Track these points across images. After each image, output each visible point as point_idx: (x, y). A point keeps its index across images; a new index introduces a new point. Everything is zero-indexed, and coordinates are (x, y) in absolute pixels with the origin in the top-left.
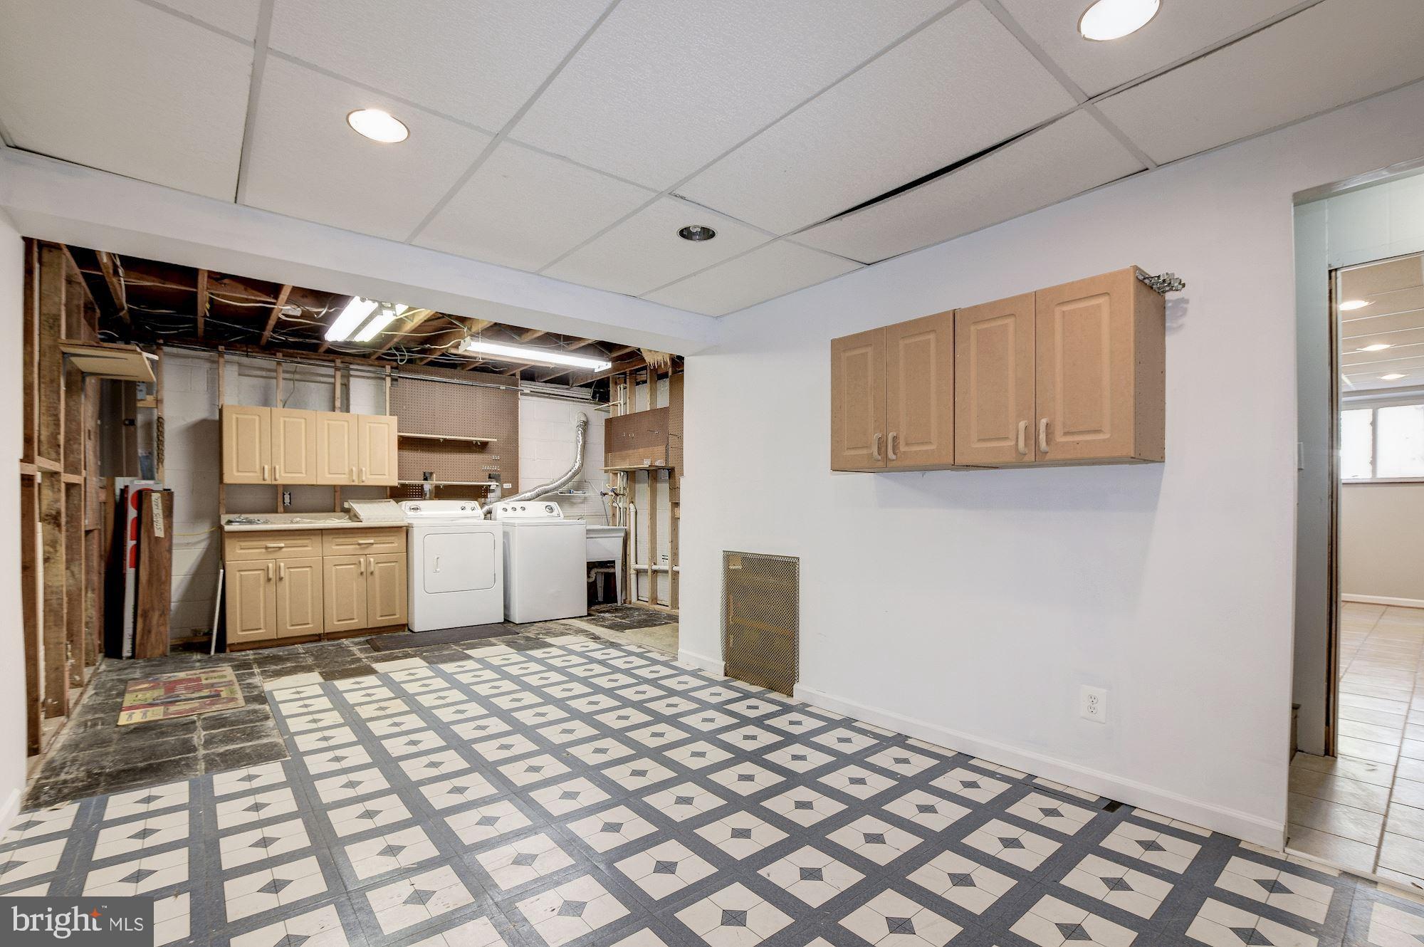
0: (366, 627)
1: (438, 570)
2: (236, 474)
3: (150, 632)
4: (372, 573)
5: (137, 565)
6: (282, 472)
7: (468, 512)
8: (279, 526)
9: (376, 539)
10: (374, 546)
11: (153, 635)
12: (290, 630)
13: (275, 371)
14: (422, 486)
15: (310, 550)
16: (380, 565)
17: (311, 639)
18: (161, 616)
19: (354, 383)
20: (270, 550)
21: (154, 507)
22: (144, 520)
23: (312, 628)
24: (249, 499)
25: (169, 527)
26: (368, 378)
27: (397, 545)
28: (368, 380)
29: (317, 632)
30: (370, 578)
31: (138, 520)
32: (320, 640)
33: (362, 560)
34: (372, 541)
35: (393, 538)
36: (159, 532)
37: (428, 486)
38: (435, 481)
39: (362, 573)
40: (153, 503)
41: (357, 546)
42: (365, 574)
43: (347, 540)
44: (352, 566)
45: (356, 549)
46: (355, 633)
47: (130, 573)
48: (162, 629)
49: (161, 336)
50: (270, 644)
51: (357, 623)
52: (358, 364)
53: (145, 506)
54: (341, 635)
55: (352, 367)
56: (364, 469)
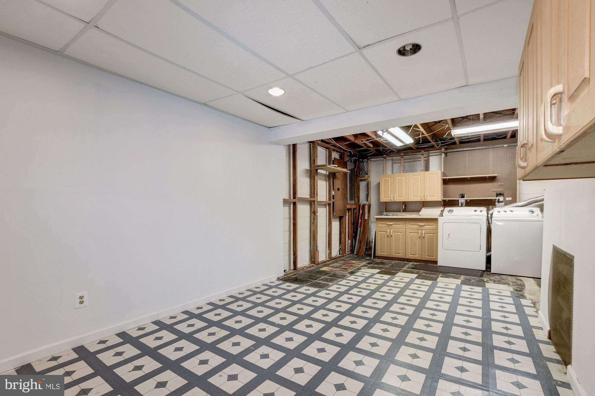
0: (421, 259)
1: (449, 239)
2: (383, 198)
3: (361, 248)
4: (424, 237)
5: (360, 227)
6: (397, 197)
7: (478, 213)
8: (399, 217)
9: (425, 223)
10: (425, 226)
11: (361, 249)
12: (394, 255)
13: (400, 160)
14: (459, 200)
15: (400, 226)
16: (427, 234)
17: (401, 260)
18: (364, 243)
19: (431, 158)
20: (389, 225)
21: (366, 210)
22: (363, 213)
23: (401, 255)
24: (395, 207)
25: (369, 216)
26: (437, 155)
27: (434, 226)
28: (437, 156)
29: (403, 258)
30: (423, 239)
31: (362, 213)
32: (404, 261)
33: (420, 232)
34: (424, 224)
35: (433, 223)
36: (366, 218)
37: (462, 200)
38: (466, 198)
39: (420, 237)
40: (366, 208)
41: (418, 226)
42: (421, 237)
43: (414, 223)
44: (416, 234)
46: (415, 261)
47: (359, 229)
48: (363, 247)
49: (369, 156)
50: (388, 258)
51: (417, 257)
52: (433, 150)
53: (364, 210)
54: (412, 260)
55: (430, 152)
56: (426, 194)
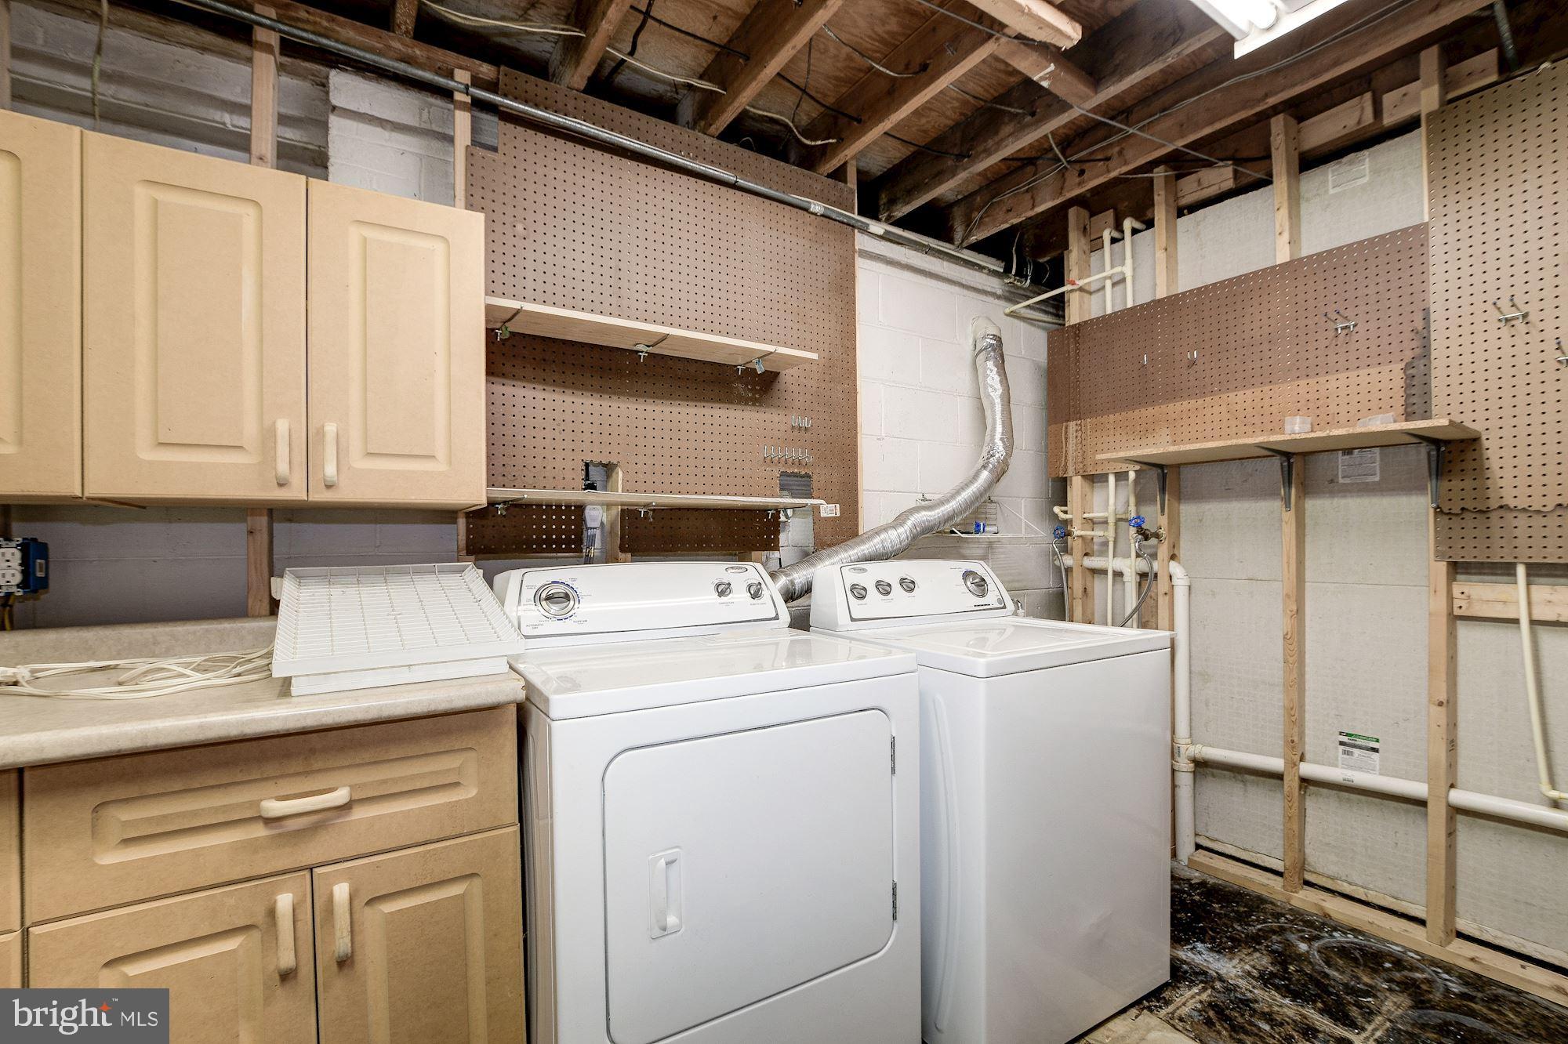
4: (342, 958)
7: (740, 603)
10: (359, 814)
14: (580, 508)
16: (388, 907)
30: (332, 989)
33: (284, 901)
34: (340, 796)
35: (456, 764)
37: (598, 512)
38: (621, 492)
39: (285, 972)
42: (302, 970)
45: (252, 846)
56: (331, 428)
